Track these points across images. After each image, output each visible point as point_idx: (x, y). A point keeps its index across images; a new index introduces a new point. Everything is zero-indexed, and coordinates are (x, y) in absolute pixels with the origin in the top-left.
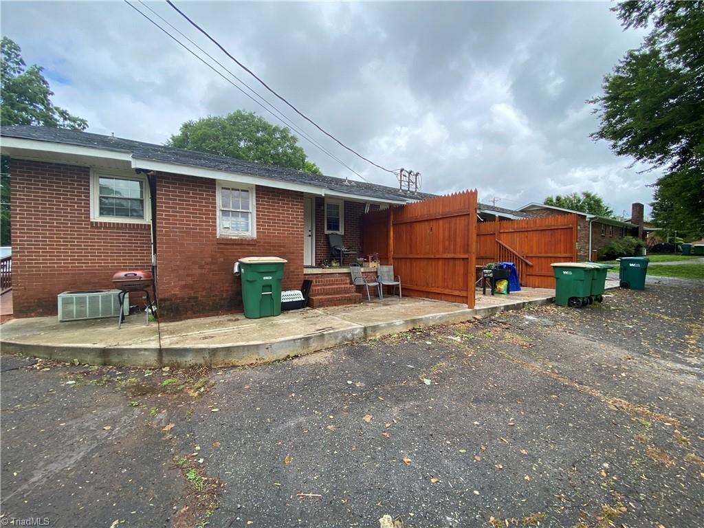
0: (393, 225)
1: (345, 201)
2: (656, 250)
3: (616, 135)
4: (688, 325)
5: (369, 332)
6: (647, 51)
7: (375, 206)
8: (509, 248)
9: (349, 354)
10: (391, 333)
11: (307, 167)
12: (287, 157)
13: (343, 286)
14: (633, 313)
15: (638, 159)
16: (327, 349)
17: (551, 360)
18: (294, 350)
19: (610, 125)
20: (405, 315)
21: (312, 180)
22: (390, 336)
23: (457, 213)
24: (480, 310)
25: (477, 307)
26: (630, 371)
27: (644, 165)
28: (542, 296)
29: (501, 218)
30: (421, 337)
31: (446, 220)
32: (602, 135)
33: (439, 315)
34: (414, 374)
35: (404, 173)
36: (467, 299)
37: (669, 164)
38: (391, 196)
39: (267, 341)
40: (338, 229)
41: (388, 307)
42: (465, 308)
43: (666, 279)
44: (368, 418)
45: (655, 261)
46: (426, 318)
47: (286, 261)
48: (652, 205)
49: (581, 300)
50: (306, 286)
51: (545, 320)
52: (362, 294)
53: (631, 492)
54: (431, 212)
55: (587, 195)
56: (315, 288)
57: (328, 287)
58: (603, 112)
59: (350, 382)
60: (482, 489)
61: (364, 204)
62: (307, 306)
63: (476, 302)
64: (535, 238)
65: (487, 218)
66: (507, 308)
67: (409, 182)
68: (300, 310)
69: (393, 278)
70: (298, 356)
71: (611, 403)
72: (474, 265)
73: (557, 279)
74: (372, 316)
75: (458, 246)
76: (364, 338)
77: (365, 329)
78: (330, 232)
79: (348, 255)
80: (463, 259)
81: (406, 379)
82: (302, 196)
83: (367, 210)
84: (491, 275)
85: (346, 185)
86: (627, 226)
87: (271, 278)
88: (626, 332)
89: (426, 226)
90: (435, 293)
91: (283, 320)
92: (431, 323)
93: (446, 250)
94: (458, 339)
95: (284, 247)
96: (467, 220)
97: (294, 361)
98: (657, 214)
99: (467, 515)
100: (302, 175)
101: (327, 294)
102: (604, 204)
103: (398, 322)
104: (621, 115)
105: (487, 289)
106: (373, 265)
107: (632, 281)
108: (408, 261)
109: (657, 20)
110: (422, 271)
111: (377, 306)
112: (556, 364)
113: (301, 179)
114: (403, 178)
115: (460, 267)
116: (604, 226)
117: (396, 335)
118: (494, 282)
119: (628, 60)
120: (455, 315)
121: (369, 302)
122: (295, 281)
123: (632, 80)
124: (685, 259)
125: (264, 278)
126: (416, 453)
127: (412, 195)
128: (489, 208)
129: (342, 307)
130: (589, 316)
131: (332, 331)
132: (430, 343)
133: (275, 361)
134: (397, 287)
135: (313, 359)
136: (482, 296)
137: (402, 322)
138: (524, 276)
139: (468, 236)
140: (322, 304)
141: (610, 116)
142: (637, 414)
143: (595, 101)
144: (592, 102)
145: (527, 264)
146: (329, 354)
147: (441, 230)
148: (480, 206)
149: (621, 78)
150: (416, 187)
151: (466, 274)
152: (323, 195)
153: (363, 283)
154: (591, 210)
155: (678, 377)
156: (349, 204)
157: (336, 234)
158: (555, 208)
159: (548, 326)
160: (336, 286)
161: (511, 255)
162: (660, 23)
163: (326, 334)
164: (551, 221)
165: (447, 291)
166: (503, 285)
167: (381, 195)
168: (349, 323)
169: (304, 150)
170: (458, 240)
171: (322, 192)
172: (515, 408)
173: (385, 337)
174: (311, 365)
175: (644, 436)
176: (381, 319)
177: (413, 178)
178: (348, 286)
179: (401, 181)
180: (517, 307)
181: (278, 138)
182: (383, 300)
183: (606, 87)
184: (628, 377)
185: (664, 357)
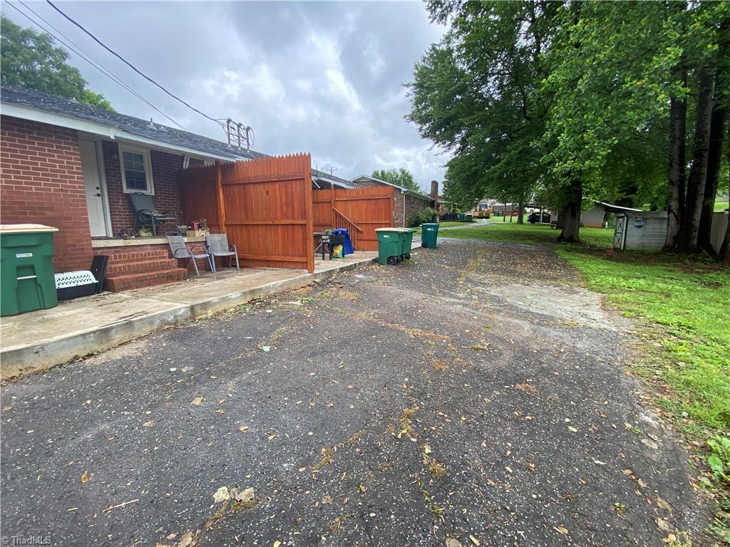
0: (223, 185)
1: (151, 151)
2: (444, 218)
3: (423, 120)
4: (459, 271)
5: (199, 311)
6: (444, 47)
7: (195, 160)
8: (344, 216)
9: (172, 338)
10: (227, 308)
11: (89, 98)
12: (51, 79)
13: (159, 261)
14: (428, 266)
15: (436, 143)
16: (141, 338)
17: (373, 308)
18: (85, 348)
19: (418, 111)
20: (243, 286)
21: (93, 114)
22: (225, 311)
23: (292, 176)
24: (319, 273)
25: (316, 272)
26: (424, 308)
27: (438, 148)
28: (370, 257)
29: (336, 187)
30: (261, 307)
31: (281, 183)
32: (412, 119)
33: (280, 282)
34: (252, 344)
35: (231, 124)
36: (307, 265)
37: (454, 150)
38: (217, 150)
39: (35, 343)
40: (144, 188)
41: (222, 281)
42: (305, 273)
43: (449, 240)
44: (197, 402)
45: (444, 226)
46: (266, 287)
47: (57, 230)
48: (444, 183)
49: (396, 259)
50: (98, 264)
51: (371, 277)
52: (187, 269)
53: (422, 394)
54: (266, 174)
55: (403, 172)
56: (113, 265)
57: (135, 263)
58: (413, 97)
59: (173, 370)
60: (315, 429)
61: (181, 157)
62: (103, 290)
63: (316, 266)
64: (363, 206)
65: (325, 186)
66: (342, 270)
67: (239, 137)
68: (93, 296)
69: (227, 248)
70: (92, 355)
71: (411, 333)
72: (312, 233)
73: (379, 242)
74: (200, 292)
75: (296, 212)
76: (191, 318)
77: (192, 308)
78: (132, 191)
79: (164, 221)
80: (302, 225)
81: (243, 350)
82: (77, 136)
83: (186, 165)
84: (329, 241)
85: (150, 129)
86: (428, 199)
87: (31, 255)
88: (423, 280)
89: (260, 188)
90: (276, 261)
91: (61, 313)
92: (272, 292)
93: (284, 216)
94: (299, 303)
95: (51, 209)
96: (302, 185)
97: (87, 361)
98: (446, 190)
99: (302, 455)
100: (74, 106)
101: (135, 272)
102: (414, 180)
103: (234, 295)
104: (425, 102)
105: (326, 255)
106: (200, 234)
107: (429, 242)
108: (244, 227)
109: (453, 21)
110: (260, 239)
111: (208, 281)
112: (376, 311)
113: (73, 112)
114: (232, 131)
115: (299, 234)
116: (413, 199)
117: (232, 310)
118: (332, 247)
119: (432, 53)
120: (295, 281)
121: (198, 278)
122: (78, 258)
123: (433, 72)
124: (460, 225)
125: (18, 256)
126: (254, 418)
127: (244, 153)
128: (325, 175)
129: (159, 286)
130: (401, 271)
131: (145, 316)
132: (271, 311)
133: (54, 367)
134: (233, 258)
135: (117, 354)
136: (321, 261)
137: (239, 295)
138: (356, 241)
139: (305, 201)
140: (126, 286)
141: (418, 102)
142: (427, 338)
143: (408, 86)
144: (405, 85)
145: (358, 230)
146: (142, 344)
147: (278, 195)
148: (317, 173)
149: (426, 68)
150: (248, 144)
151: (305, 240)
152: (113, 137)
153: (187, 255)
154: (405, 184)
155: (451, 308)
156: (157, 155)
157: (143, 194)
158: (380, 180)
159: (373, 282)
160: (148, 262)
161: (345, 223)
162: (455, 25)
163: (136, 321)
164: (375, 192)
165: (287, 259)
166: (339, 250)
167: (203, 148)
168: (170, 303)
169: (81, 73)
170: (296, 205)
171: (111, 133)
172: (345, 353)
173: (219, 314)
174: (115, 362)
175: (430, 353)
176: (213, 294)
177: (243, 133)
178: (167, 260)
179: (229, 134)
180: (350, 269)
181: (33, 48)
182: (216, 274)
183: (415, 74)
184: (422, 312)
185: (444, 295)
